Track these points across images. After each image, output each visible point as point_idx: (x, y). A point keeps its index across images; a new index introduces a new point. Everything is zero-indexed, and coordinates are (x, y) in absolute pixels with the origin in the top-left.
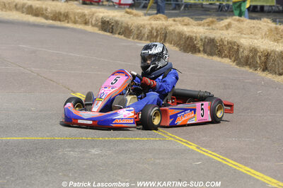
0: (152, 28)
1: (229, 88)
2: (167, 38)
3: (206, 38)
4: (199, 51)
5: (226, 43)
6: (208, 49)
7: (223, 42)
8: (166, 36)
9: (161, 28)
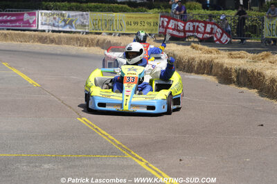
0: (201, 61)
2: (213, 71)
3: (240, 69)
6: (242, 79)
7: (253, 73)
8: (212, 68)
9: (208, 61)
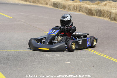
1: (108, 30)
3: (97, 9)
4: (94, 15)
5: (105, 12)
6: (98, 14)
7: (104, 11)
8: (80, 9)
9: (78, 6)
